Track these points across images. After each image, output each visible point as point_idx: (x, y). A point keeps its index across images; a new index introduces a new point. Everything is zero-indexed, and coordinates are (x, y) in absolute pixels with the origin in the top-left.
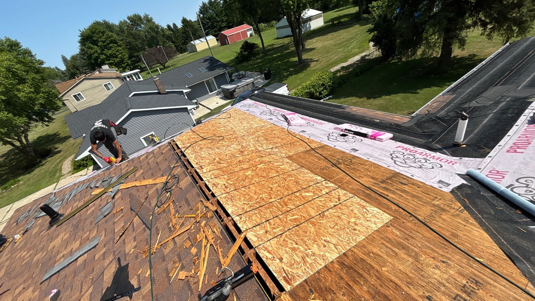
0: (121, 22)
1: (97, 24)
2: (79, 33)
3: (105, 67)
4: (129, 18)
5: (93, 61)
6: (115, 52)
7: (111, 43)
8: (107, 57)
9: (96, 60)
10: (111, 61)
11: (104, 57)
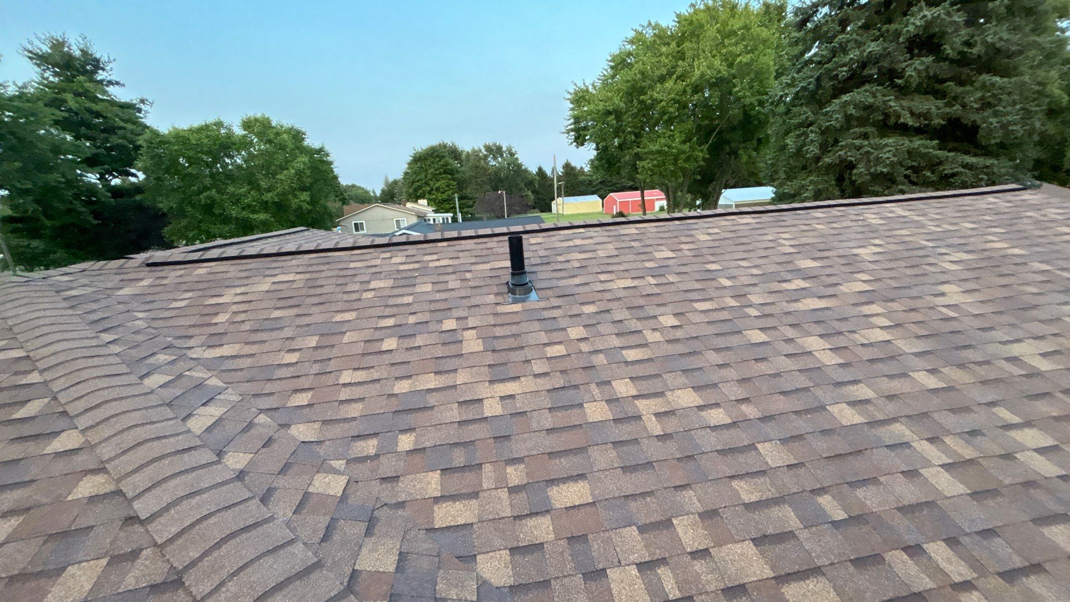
5: (411, 191)
6: (444, 186)
7: (445, 172)
8: (432, 190)
9: (416, 190)
10: (434, 197)
11: (428, 189)
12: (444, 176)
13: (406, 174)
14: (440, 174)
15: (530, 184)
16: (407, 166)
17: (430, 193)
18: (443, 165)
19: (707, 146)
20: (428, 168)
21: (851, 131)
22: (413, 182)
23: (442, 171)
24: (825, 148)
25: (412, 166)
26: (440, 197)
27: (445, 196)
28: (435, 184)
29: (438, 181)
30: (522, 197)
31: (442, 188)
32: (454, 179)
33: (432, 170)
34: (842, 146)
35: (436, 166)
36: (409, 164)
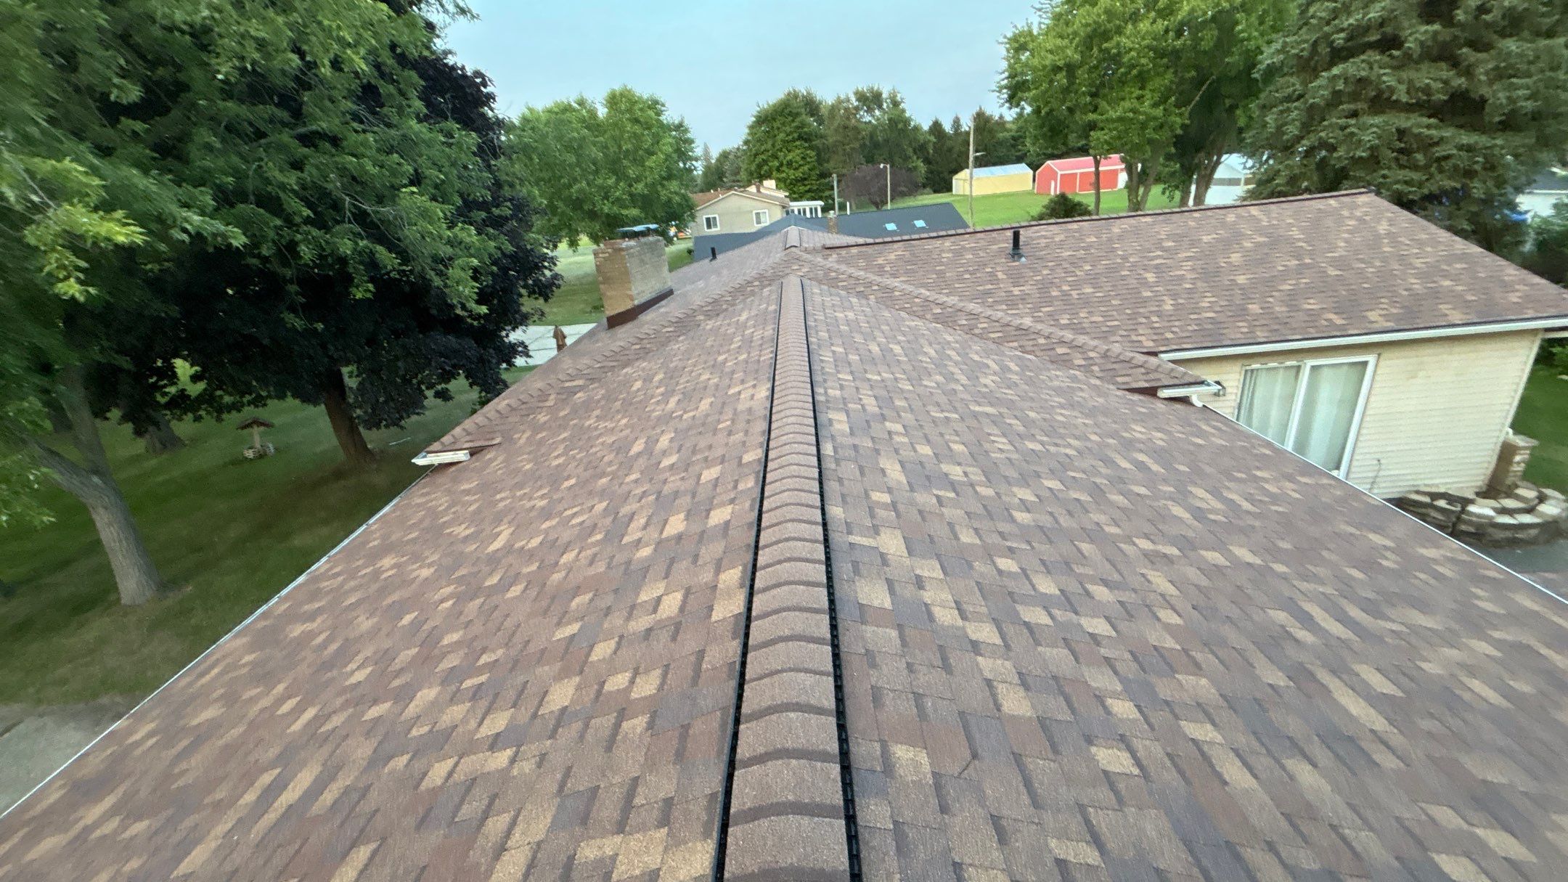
0: (839, 97)
1: (794, 96)
2: (755, 110)
3: (770, 184)
4: (856, 93)
5: (753, 167)
6: (798, 158)
7: (800, 138)
8: (782, 165)
9: (760, 166)
10: (784, 175)
11: (776, 163)
12: (798, 143)
13: (746, 142)
14: (794, 140)
15: (921, 149)
16: (747, 131)
17: (778, 170)
18: (798, 127)
19: (1189, 108)
20: (776, 132)
21: (1341, 107)
22: (756, 155)
23: (796, 135)
24: (1307, 128)
25: (754, 130)
26: (792, 174)
27: (799, 174)
28: (785, 156)
29: (789, 151)
30: (909, 170)
31: (796, 162)
32: (811, 148)
33: (782, 136)
34: (1326, 126)
35: (788, 129)
36: (751, 127)
